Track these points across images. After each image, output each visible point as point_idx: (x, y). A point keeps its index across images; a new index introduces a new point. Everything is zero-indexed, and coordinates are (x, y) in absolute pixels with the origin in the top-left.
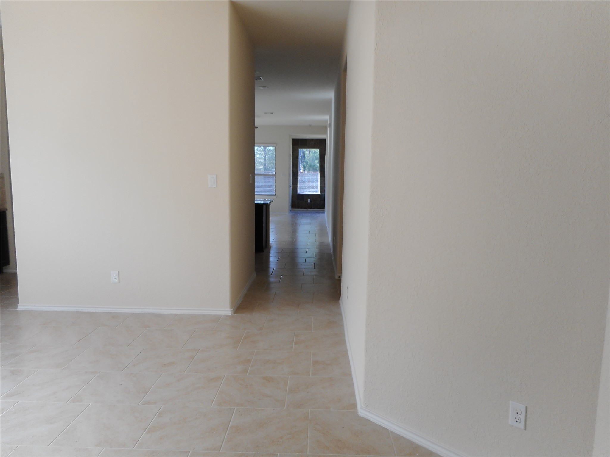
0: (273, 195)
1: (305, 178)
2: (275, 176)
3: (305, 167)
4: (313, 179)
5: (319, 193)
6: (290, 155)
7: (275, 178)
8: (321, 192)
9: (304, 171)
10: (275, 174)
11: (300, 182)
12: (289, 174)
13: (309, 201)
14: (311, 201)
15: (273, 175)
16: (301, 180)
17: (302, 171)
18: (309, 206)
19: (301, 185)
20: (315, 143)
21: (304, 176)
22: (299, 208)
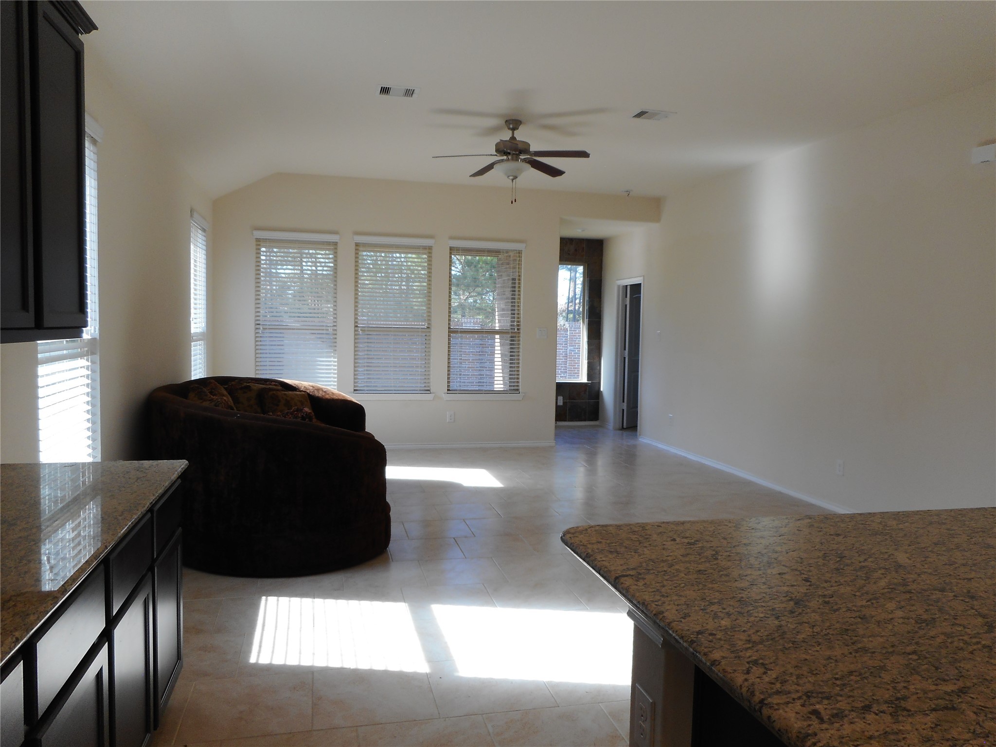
5: (583, 379)
8: (590, 376)
13: (560, 401)
14: (564, 403)
18: (560, 415)
20: (576, 250)
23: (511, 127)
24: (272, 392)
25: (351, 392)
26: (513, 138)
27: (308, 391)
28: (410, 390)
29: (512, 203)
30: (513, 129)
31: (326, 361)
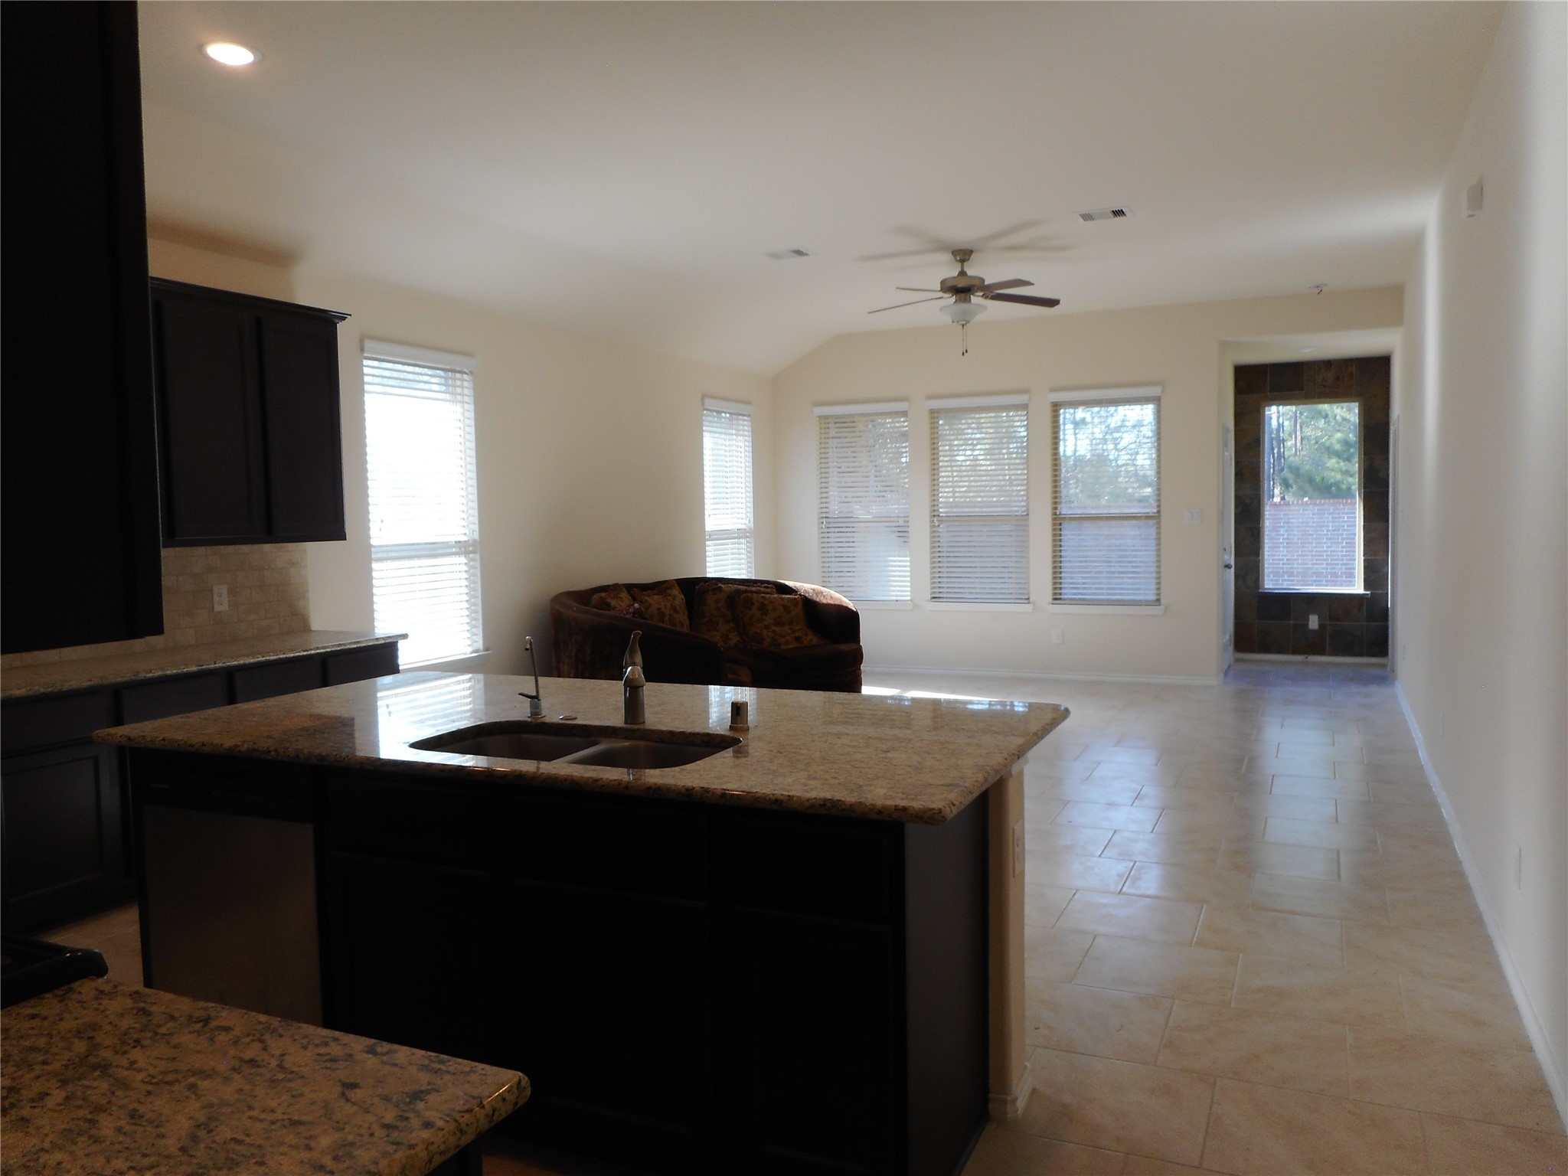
0: (1148, 603)
1: (1287, 523)
2: (1159, 523)
3: (1286, 485)
4: (1321, 526)
5: (1358, 588)
6: (1227, 430)
7: (1159, 528)
8: (1368, 584)
9: (1283, 498)
10: (1159, 512)
11: (1272, 539)
12: (1222, 514)
13: (1314, 622)
14: (1320, 626)
15: (1148, 517)
16: (1276, 530)
17: (1277, 499)
18: (1313, 645)
19: (1273, 547)
20: (1338, 378)
21: (1284, 514)
22: (1266, 649)
23: (958, 259)
24: (744, 595)
25: (927, 601)
26: (962, 273)
27: (807, 595)
28: (991, 599)
29: (963, 354)
30: (962, 261)
31: (899, 561)
